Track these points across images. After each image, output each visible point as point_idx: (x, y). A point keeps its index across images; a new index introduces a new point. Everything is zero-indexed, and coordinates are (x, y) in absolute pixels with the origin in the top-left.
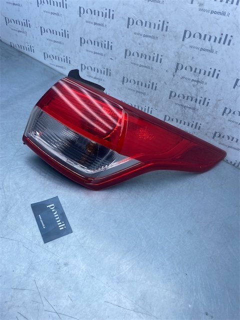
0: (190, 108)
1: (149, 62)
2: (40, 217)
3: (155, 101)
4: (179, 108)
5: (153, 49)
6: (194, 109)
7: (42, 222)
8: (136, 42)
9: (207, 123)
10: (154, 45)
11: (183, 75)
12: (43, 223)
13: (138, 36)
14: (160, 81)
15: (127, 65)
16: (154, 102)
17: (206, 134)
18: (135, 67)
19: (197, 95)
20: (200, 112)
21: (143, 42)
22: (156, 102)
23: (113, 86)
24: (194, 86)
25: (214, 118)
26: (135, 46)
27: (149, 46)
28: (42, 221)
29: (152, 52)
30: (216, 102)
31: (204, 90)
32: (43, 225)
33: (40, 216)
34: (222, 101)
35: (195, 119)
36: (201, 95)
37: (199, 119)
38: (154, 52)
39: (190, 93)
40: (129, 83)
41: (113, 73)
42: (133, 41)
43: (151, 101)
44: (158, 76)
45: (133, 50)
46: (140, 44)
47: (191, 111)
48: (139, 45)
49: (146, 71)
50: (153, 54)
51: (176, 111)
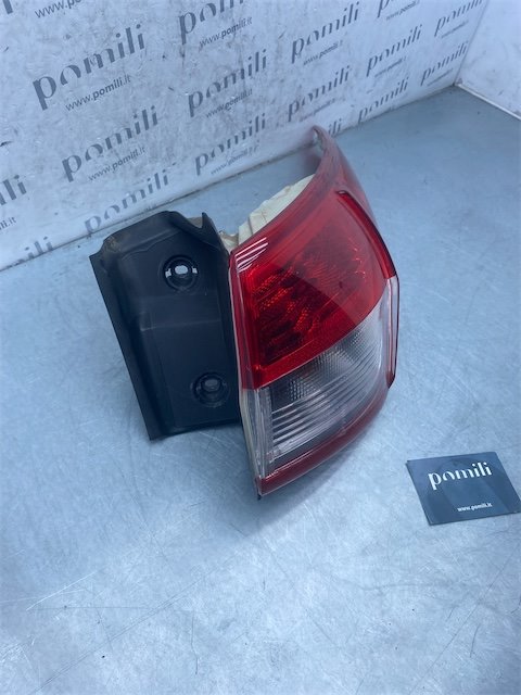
0: (236, 100)
1: (113, 67)
2: (464, 509)
3: (164, 149)
4: (216, 118)
5: (112, 25)
6: (244, 95)
7: (476, 507)
8: (53, 40)
9: (274, 101)
10: (106, 13)
11: (200, 39)
12: (479, 506)
13: (53, 16)
14: (158, 95)
15: (60, 124)
16: (164, 153)
17: (277, 125)
18: (85, 108)
19: (240, 62)
20: (257, 91)
21: (74, 25)
22: (167, 149)
23: (45, 209)
24: (229, 45)
25: (282, 81)
26: (59, 53)
27: (97, 23)
28: (473, 508)
29: (111, 34)
30: (276, 46)
31: (251, 38)
32: (484, 506)
33: (460, 510)
34: (286, 35)
35: (251, 114)
36: (249, 52)
37: (258, 109)
38: (115, 31)
39: (227, 67)
40: (85, 164)
41: (28, 176)
42: (45, 40)
43: (154, 157)
44: (149, 84)
45: (58, 67)
46: (68, 37)
47: (240, 105)
48: (67, 42)
49: (116, 97)
50: (114, 38)
51: (214, 129)
